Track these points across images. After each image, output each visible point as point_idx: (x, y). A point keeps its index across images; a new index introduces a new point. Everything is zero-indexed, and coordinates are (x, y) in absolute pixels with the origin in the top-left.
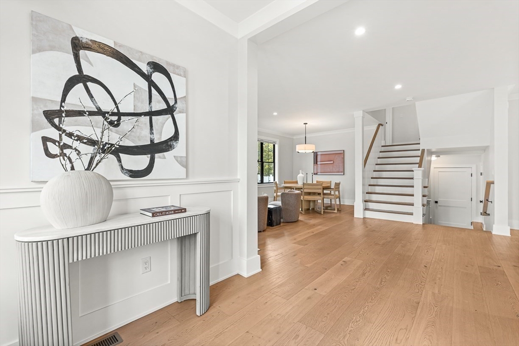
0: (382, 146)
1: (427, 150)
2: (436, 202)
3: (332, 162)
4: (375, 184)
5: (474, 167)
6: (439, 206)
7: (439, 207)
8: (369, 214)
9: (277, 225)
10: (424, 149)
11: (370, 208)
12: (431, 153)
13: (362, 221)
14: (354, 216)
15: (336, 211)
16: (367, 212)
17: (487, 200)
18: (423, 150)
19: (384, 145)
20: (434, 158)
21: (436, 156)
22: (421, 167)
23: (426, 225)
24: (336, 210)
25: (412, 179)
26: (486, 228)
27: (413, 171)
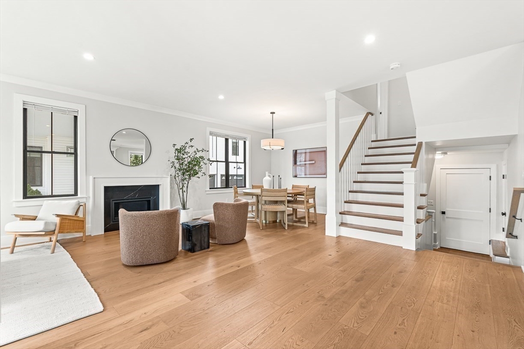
0: (372, 141)
1: (426, 143)
2: (443, 213)
3: (313, 162)
4: (359, 189)
5: (494, 167)
6: (447, 217)
7: (447, 220)
8: (345, 232)
9: (201, 250)
10: (422, 142)
11: (349, 222)
12: (433, 148)
13: (335, 241)
14: (325, 234)
15: (307, 225)
16: (343, 229)
17: (514, 217)
18: (420, 144)
19: (375, 139)
20: (438, 156)
21: (442, 153)
22: (415, 167)
23: (420, 252)
24: (307, 223)
25: (401, 183)
26: (511, 253)
27: (402, 173)
